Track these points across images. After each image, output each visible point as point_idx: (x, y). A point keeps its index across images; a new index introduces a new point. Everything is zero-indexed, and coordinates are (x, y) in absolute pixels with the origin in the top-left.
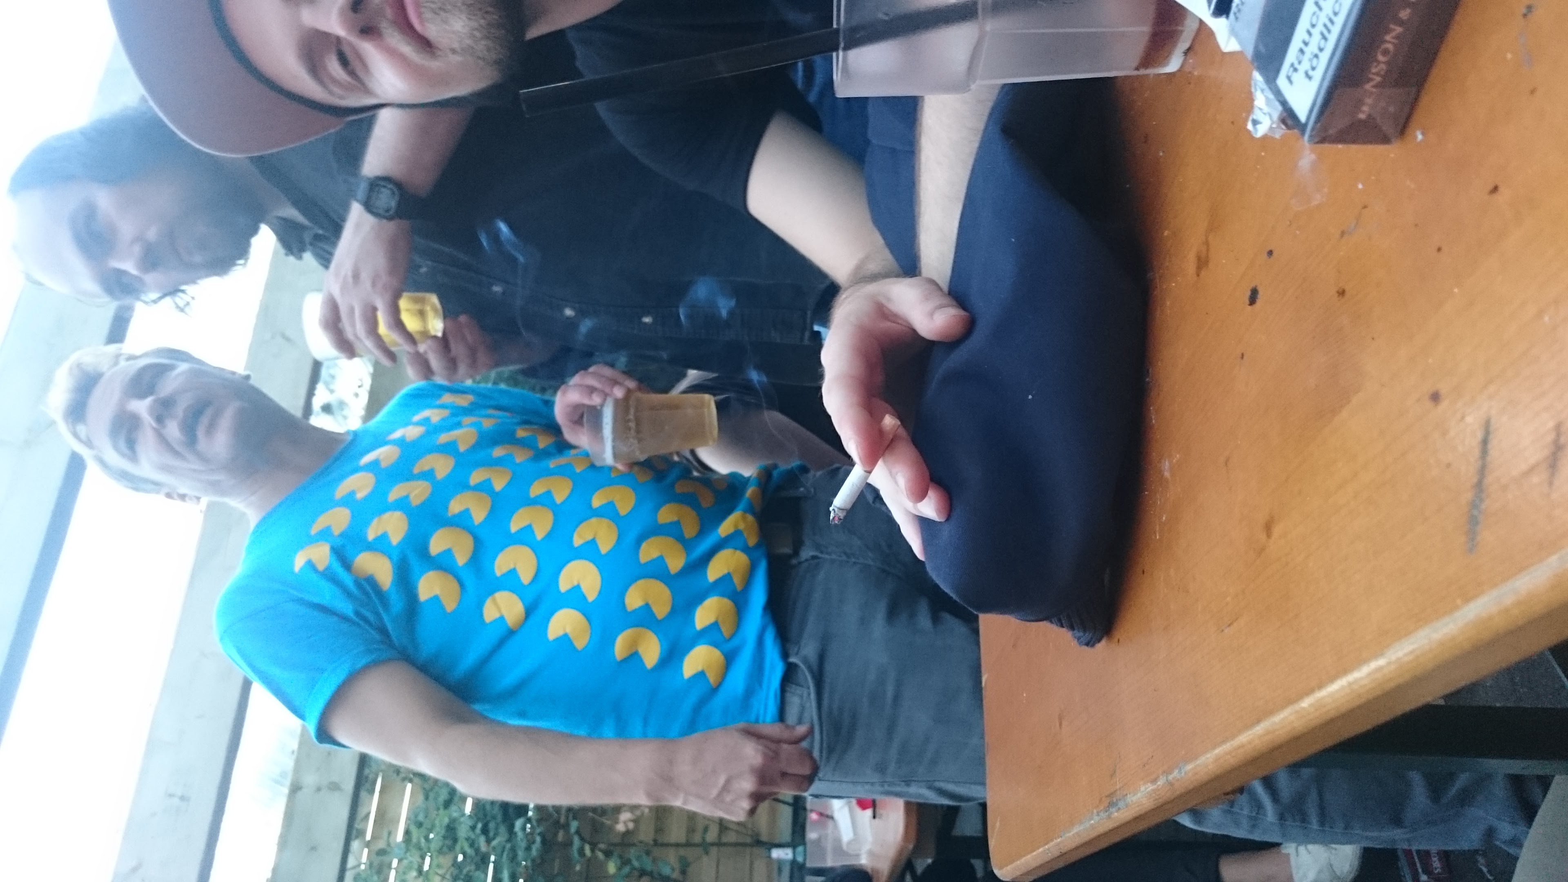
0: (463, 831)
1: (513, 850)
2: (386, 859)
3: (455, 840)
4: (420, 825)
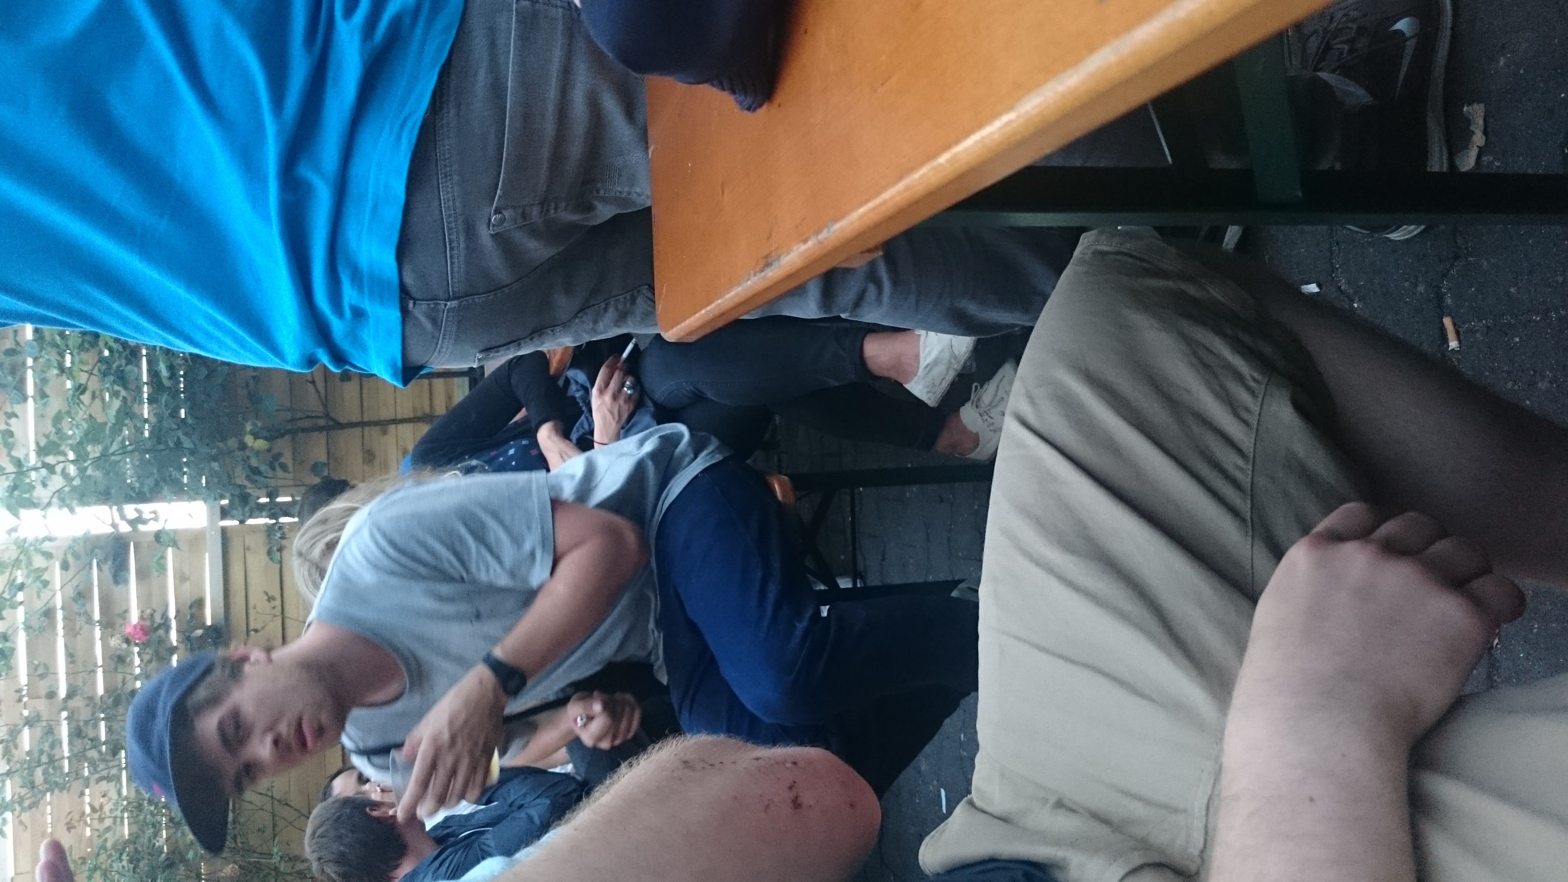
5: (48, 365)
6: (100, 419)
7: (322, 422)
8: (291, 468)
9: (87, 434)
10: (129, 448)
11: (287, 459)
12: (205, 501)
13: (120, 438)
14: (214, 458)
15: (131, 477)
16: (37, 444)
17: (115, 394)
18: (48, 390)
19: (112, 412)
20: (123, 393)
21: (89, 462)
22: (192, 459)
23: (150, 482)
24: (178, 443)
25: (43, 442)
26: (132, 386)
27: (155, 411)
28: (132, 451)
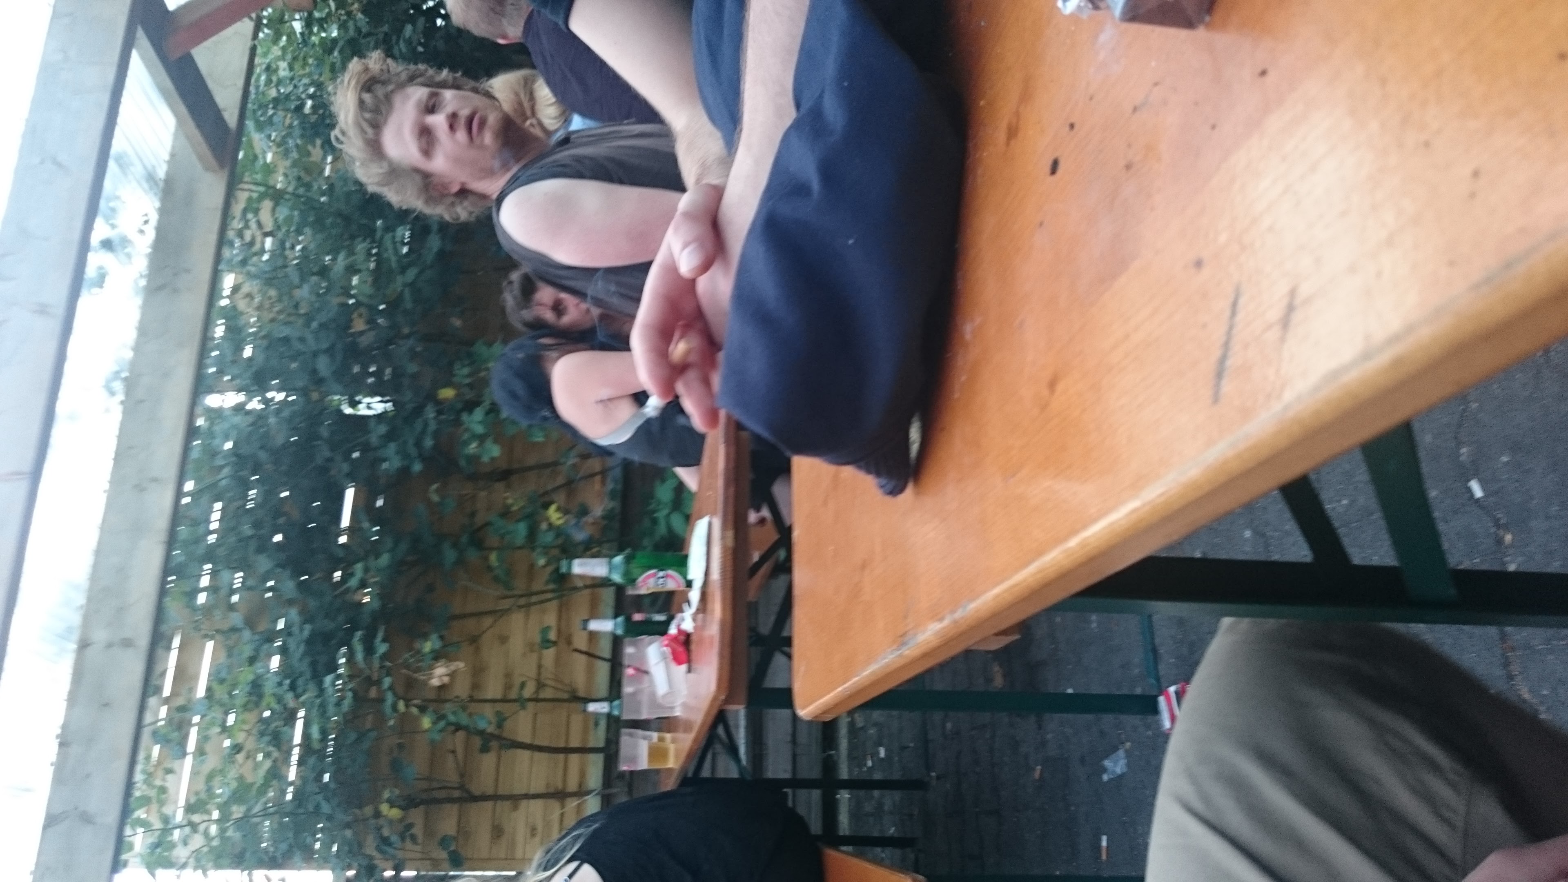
0: (269, 687)
1: (323, 707)
2: (187, 715)
3: (261, 696)
4: (222, 681)
5: (212, 724)
6: (250, 779)
7: (456, 794)
8: (420, 841)
9: (234, 793)
10: (272, 810)
11: (418, 830)
12: (333, 870)
13: (264, 800)
14: (348, 825)
15: (268, 841)
16: (187, 800)
17: (267, 755)
18: (208, 748)
19: (262, 772)
20: (276, 754)
21: (232, 822)
22: (328, 825)
23: (284, 846)
24: (317, 807)
25: (193, 800)
26: (285, 748)
27: (302, 774)
28: (273, 814)
